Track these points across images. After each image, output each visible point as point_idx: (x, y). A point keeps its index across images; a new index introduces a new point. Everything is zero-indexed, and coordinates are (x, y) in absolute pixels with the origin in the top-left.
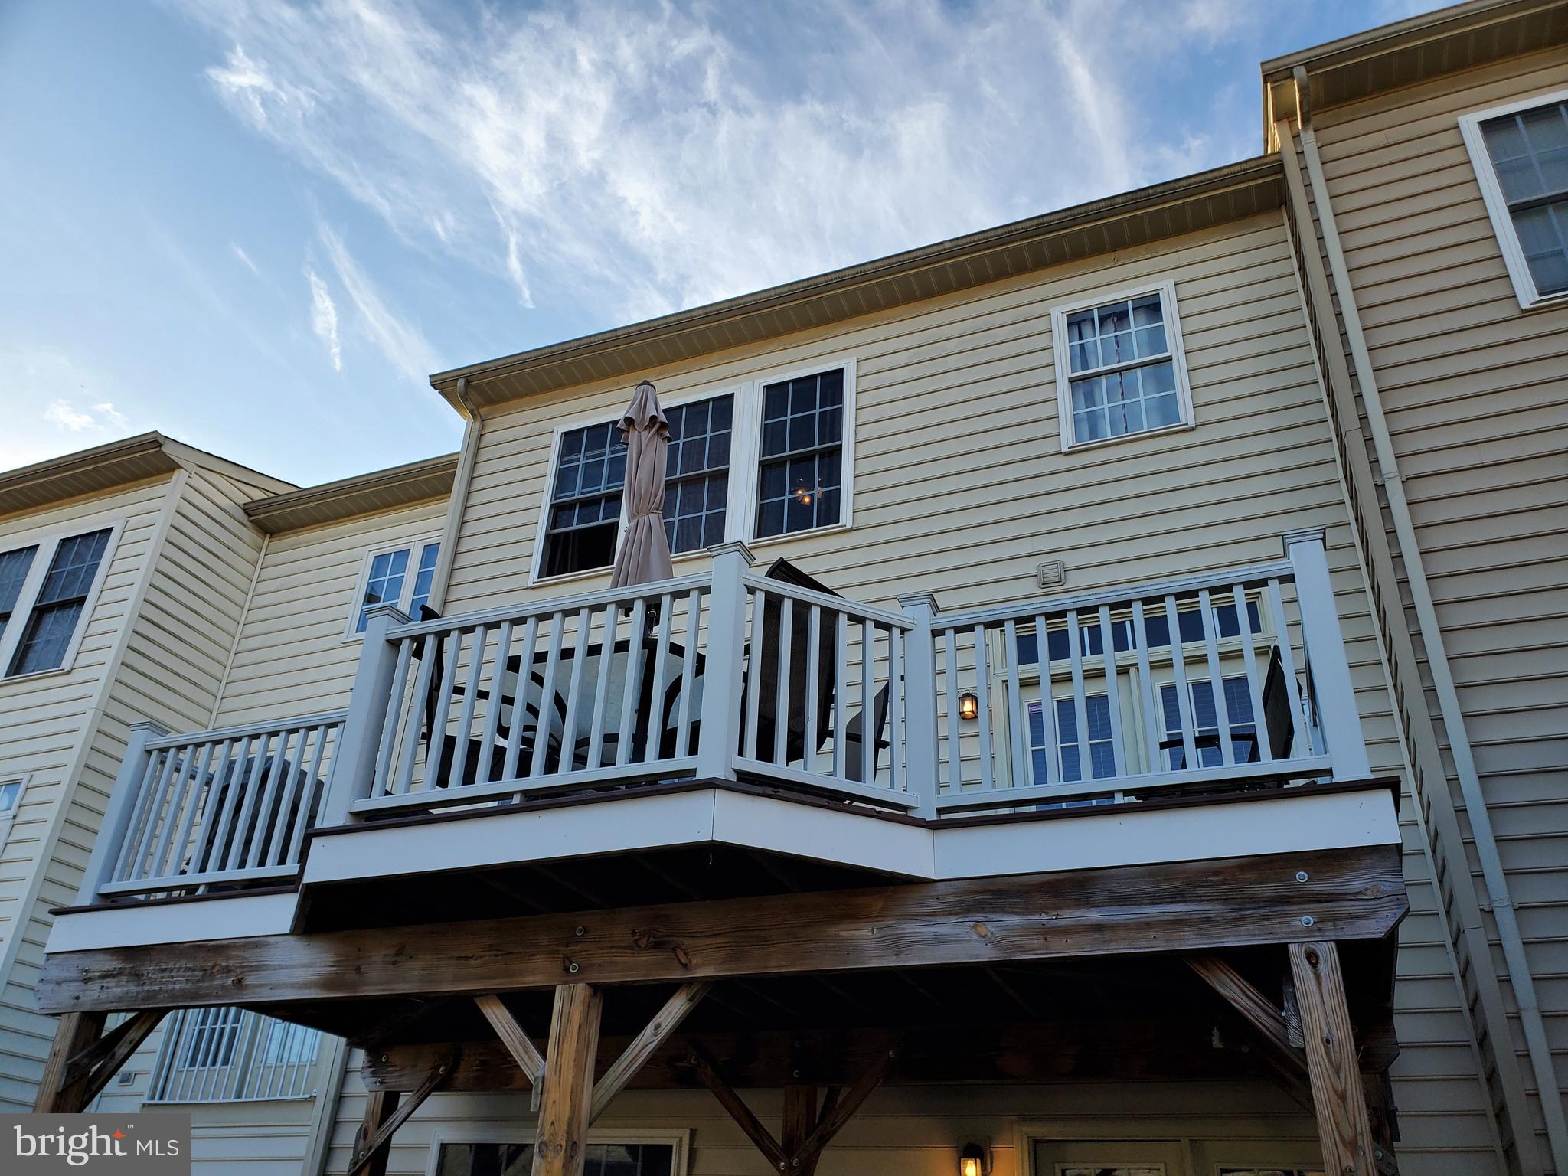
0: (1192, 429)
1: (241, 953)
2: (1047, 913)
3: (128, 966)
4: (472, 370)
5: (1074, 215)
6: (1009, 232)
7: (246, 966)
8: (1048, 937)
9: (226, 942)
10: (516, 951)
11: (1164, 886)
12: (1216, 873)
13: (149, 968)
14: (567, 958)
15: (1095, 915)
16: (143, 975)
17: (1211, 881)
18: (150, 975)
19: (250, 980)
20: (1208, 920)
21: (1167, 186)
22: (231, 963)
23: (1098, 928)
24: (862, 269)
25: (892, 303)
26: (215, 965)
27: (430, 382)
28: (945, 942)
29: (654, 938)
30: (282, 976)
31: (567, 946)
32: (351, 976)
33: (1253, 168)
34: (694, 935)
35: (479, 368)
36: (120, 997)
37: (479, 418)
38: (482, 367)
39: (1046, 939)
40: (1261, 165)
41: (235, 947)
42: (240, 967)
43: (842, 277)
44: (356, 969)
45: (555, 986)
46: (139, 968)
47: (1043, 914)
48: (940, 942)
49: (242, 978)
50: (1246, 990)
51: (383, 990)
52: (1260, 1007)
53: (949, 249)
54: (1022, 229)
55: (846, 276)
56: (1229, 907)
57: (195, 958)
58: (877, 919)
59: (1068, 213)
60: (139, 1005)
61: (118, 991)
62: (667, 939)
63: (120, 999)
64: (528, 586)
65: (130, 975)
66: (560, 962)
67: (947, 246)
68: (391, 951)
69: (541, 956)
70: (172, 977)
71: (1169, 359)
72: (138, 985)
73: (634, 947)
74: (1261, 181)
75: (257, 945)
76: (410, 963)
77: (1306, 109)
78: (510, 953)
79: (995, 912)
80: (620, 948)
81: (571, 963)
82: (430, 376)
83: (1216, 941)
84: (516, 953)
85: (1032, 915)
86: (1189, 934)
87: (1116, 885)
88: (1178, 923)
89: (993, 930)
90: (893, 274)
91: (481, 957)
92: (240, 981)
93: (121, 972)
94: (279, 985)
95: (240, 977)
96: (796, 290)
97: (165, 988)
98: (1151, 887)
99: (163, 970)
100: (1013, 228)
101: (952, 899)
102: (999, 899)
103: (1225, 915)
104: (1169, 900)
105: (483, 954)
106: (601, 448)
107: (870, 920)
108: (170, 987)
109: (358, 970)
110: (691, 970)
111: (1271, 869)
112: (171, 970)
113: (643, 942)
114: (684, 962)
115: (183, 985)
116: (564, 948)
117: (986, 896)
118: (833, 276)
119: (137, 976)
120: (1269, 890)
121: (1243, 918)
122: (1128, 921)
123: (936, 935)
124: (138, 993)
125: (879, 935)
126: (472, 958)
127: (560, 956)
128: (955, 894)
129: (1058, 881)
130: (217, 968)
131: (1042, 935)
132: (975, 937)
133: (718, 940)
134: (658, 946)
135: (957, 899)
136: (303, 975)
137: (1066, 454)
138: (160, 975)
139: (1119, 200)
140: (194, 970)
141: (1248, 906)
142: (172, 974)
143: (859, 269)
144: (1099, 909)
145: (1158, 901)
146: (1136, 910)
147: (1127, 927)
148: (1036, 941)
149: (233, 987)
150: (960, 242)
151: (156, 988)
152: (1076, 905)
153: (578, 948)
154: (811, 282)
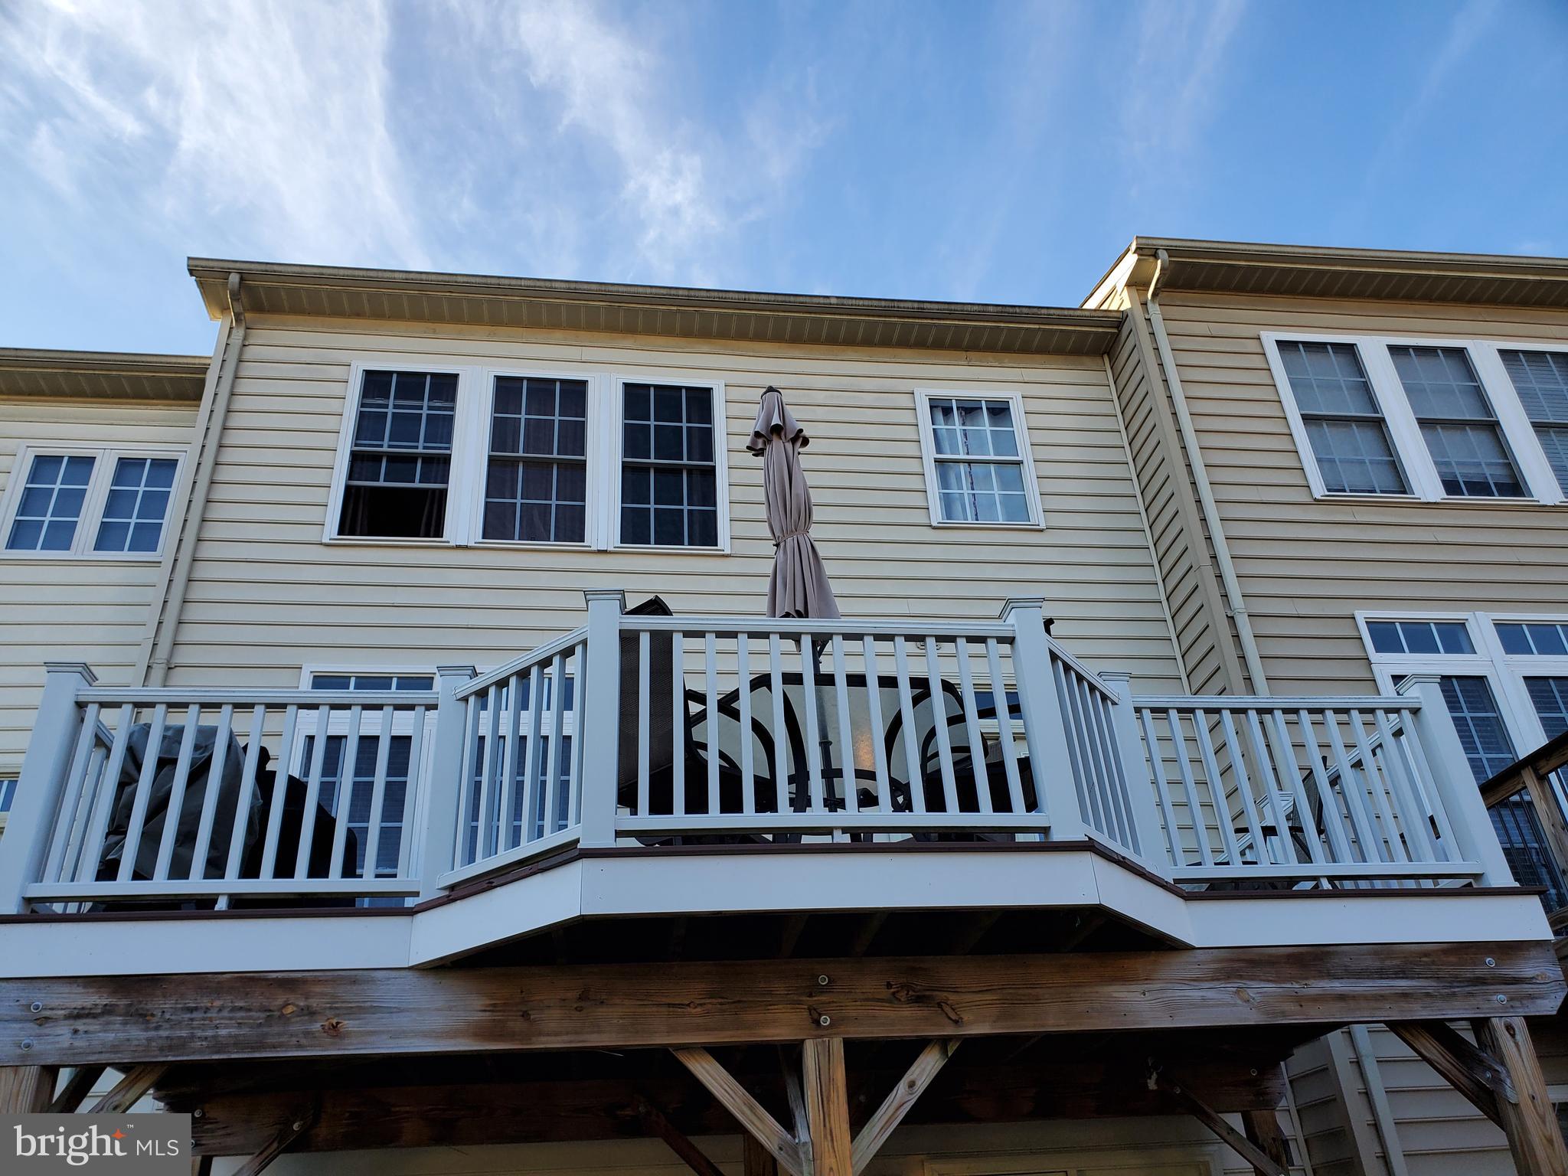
0: (1041, 531)
1: (328, 990)
2: (1297, 982)
3: (124, 1002)
4: (253, 266)
5: (951, 310)
6: (891, 307)
7: (341, 1008)
8: (1303, 1004)
9: (299, 975)
10: (745, 999)
11: (1388, 963)
12: (1426, 954)
13: (162, 1005)
14: (815, 1009)
15: (1338, 986)
16: (153, 1015)
17: (1424, 962)
18: (167, 1016)
19: (348, 1024)
20: (1428, 995)
21: (1032, 309)
22: (314, 1002)
23: (1342, 997)
24: (747, 296)
25: (760, 337)
26: (286, 1005)
27: (188, 266)
28: (1213, 1006)
29: (914, 991)
30: (403, 1021)
31: (810, 995)
32: (517, 1025)
33: (1099, 317)
34: (959, 990)
35: (263, 267)
36: (114, 1046)
37: (244, 325)
38: (268, 267)
39: (1301, 1006)
40: (1105, 317)
41: (317, 981)
42: (331, 1008)
43: (725, 298)
44: (523, 1016)
45: (803, 1041)
46: (142, 1006)
47: (1294, 983)
48: (1208, 1006)
49: (338, 1023)
50: (1445, 1055)
51: (571, 1042)
52: (1457, 1069)
53: (834, 304)
54: (904, 308)
55: (729, 298)
56: (1442, 985)
57: (247, 994)
58: (1146, 982)
59: (946, 306)
60: (156, 1056)
61: (111, 1036)
62: (928, 993)
63: (115, 1049)
64: (323, 541)
65: (127, 1014)
66: (806, 1014)
67: (834, 301)
68: (575, 994)
69: (780, 1006)
70: (211, 1019)
71: (1019, 463)
72: (147, 1030)
73: (894, 999)
74: (1100, 330)
75: (354, 981)
76: (601, 1010)
77: (1159, 285)
78: (739, 1002)
79: (1252, 980)
80: (879, 1000)
81: (820, 1015)
82: (189, 258)
83: (1438, 1013)
84: (745, 1002)
85: (1284, 983)
86: (1416, 1006)
87: (1349, 960)
88: (1405, 996)
89: (1254, 996)
90: (774, 311)
91: (701, 1005)
92: (335, 1027)
93: (108, 1010)
94: (404, 1032)
95: (334, 1021)
96: (674, 295)
97: (199, 1033)
98: (1378, 964)
99: (191, 1010)
100: (896, 304)
101: (1212, 966)
102: (1253, 967)
103: (1441, 991)
104: (1394, 976)
105: (703, 1001)
106: (419, 400)
107: (1139, 982)
108: (210, 1033)
109: (525, 1015)
110: (960, 1027)
111: (1467, 954)
112: (207, 1010)
113: (902, 995)
114: (953, 1018)
115: (234, 1031)
116: (808, 998)
117: (1242, 965)
118: (716, 294)
119: (142, 1017)
120: (1469, 972)
121: (1454, 994)
122: (1365, 993)
123: (1204, 999)
124: (149, 1040)
125: (1149, 998)
126: (688, 1005)
127: (806, 1007)
128: (1213, 962)
129: (1302, 954)
130: (290, 1009)
131: (1297, 1002)
132: (1239, 1002)
133: (988, 997)
134: (919, 1000)
135: (1216, 966)
136: (438, 1022)
137: (935, 528)
138: (189, 1016)
139: (991, 309)
140: (250, 1010)
141: (1455, 984)
142: (209, 1015)
143: (743, 296)
144: (1341, 981)
145: (1386, 976)
146: (1369, 983)
147: (1366, 998)
148: (1292, 1007)
149: (325, 1035)
150: (845, 302)
151: (184, 1033)
152: (1319, 977)
153: (823, 998)
154: (692, 293)
